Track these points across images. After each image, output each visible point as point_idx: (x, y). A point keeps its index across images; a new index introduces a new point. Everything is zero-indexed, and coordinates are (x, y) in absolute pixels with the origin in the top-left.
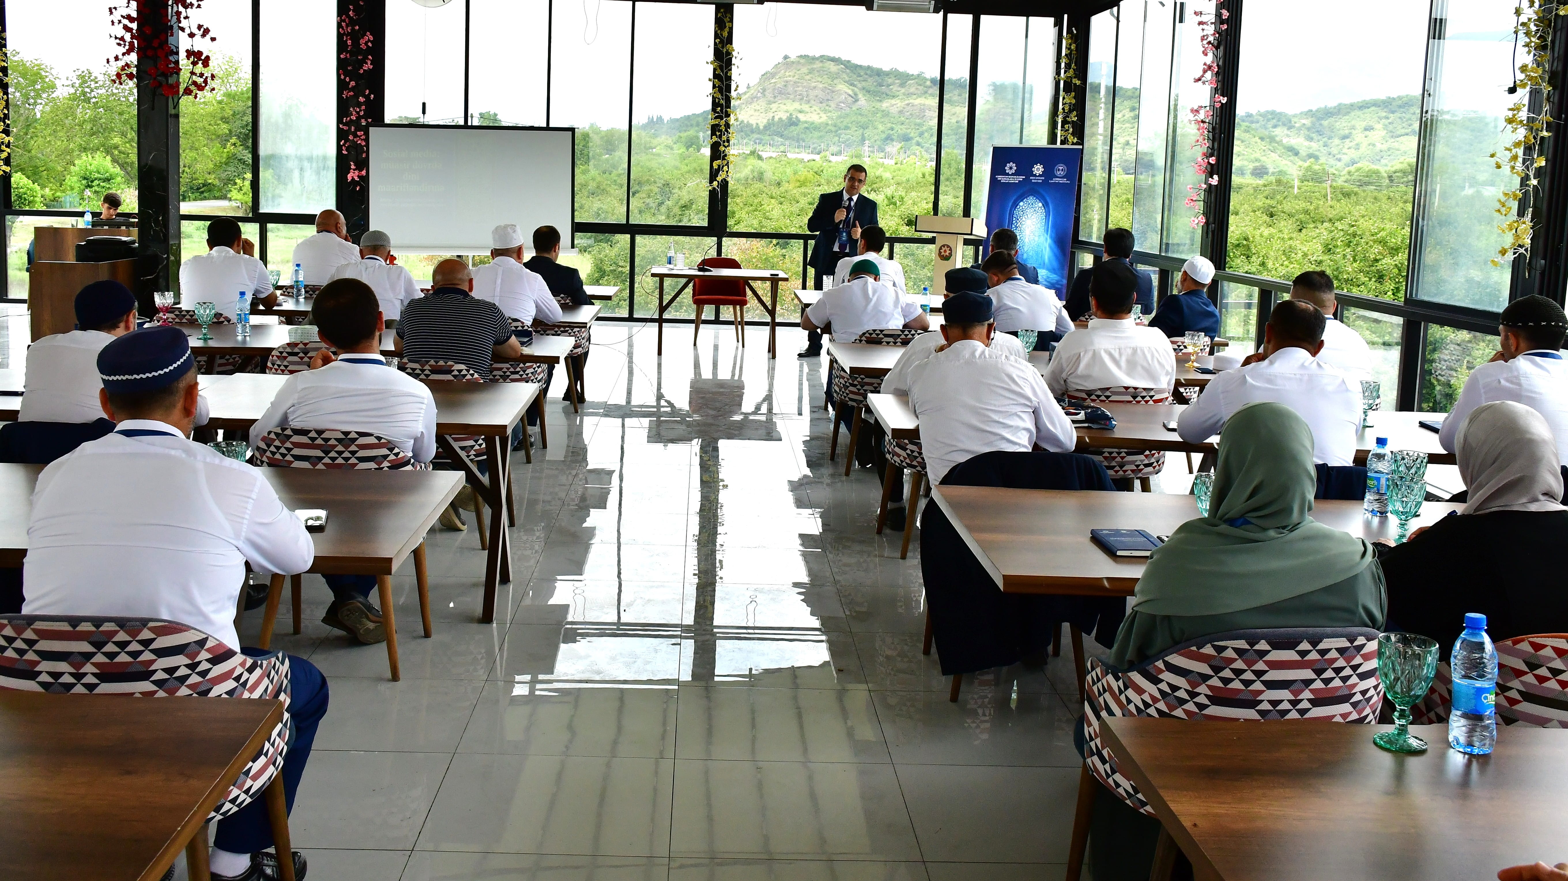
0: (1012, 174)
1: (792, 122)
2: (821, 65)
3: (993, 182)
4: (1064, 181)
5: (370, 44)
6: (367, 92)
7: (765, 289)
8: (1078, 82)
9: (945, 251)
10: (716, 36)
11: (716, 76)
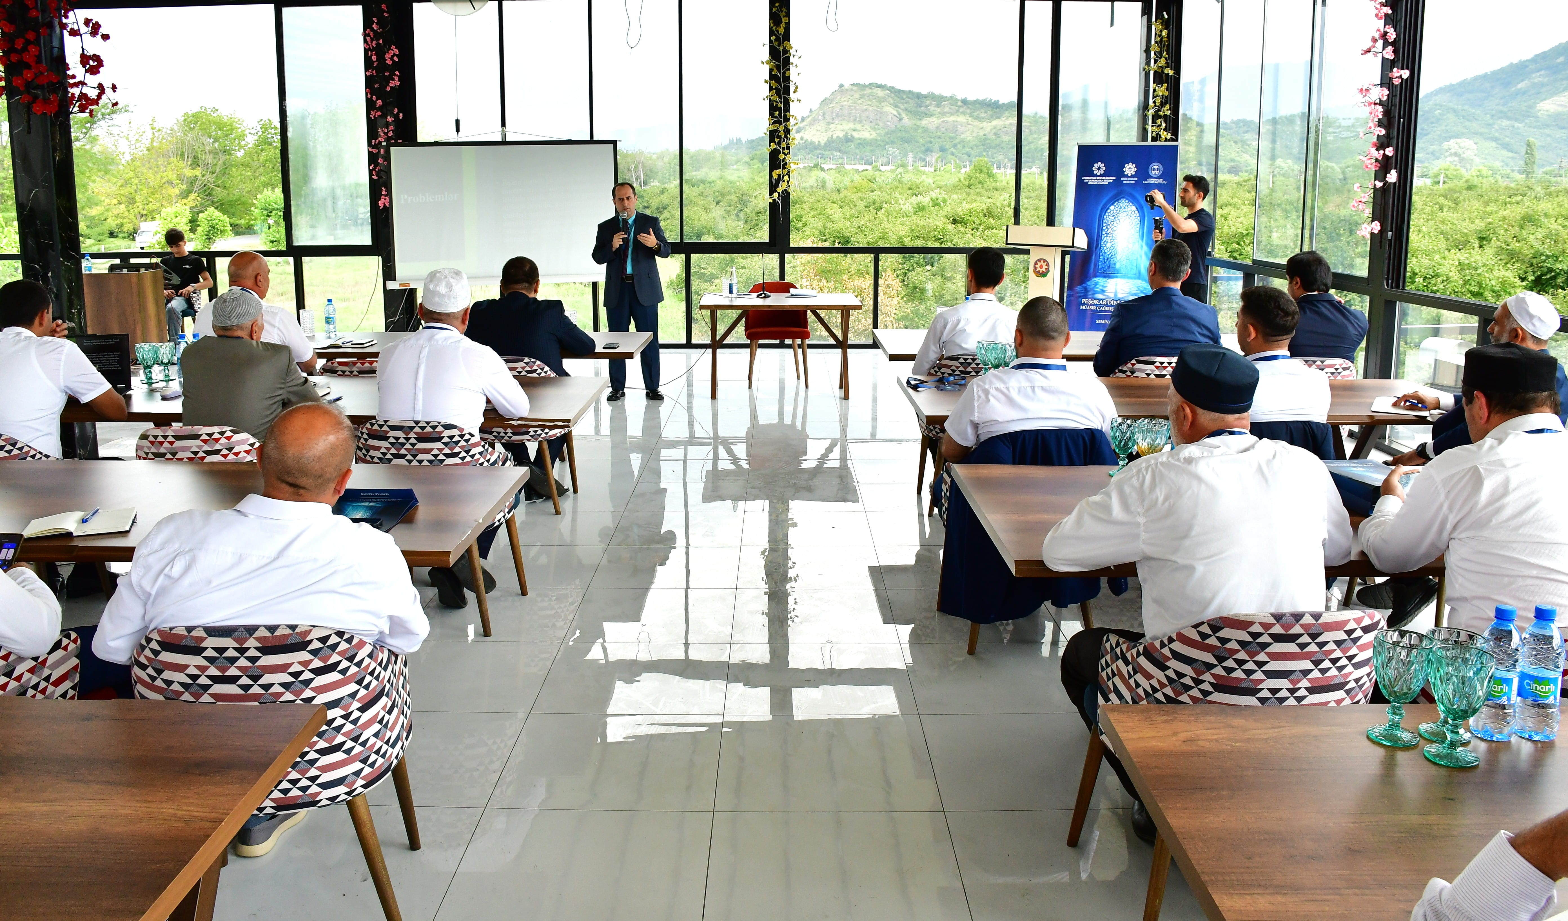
0: (1101, 175)
1: (848, 139)
2: (870, 91)
3: (1081, 185)
4: (1161, 181)
5: (396, 59)
6: (396, 111)
7: (834, 320)
8: (1171, 73)
9: (1041, 267)
10: (772, 33)
11: (772, 77)
